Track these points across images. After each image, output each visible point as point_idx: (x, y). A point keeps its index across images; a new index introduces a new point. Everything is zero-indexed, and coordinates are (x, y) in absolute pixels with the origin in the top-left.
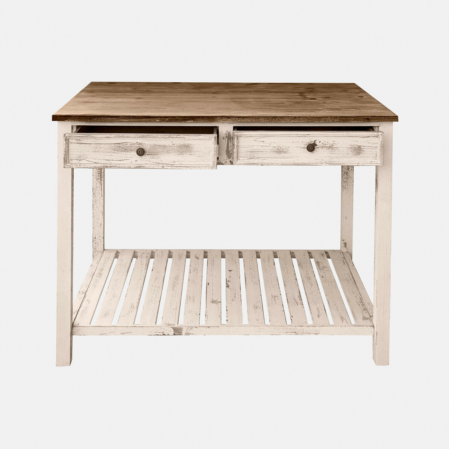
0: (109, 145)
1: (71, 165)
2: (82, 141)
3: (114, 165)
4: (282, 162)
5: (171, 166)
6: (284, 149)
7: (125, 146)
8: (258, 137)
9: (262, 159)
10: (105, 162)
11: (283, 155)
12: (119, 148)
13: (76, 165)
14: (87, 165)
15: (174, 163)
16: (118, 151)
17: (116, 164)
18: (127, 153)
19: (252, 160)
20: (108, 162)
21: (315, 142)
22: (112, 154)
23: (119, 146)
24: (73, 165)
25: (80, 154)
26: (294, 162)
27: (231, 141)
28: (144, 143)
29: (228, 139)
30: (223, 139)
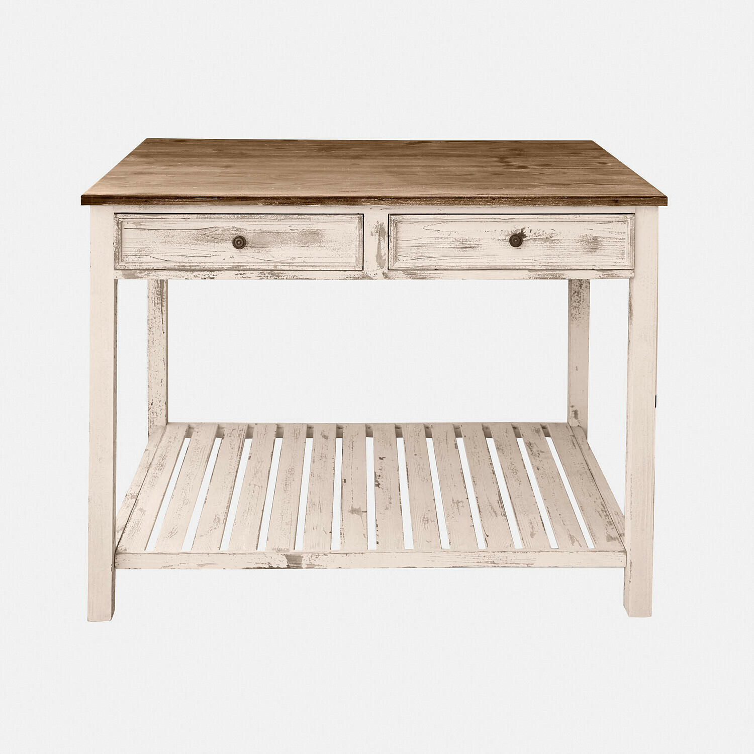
0: (188, 232)
1: (126, 265)
2: (144, 225)
3: (196, 264)
4: (469, 264)
5: (288, 265)
6: (472, 243)
7: (214, 233)
8: (430, 224)
9: (436, 259)
10: (181, 259)
11: (470, 252)
12: (203, 236)
13: (134, 264)
14: (152, 264)
15: (294, 261)
16: (202, 241)
17: (200, 263)
18: (216, 245)
19: (420, 261)
20: (186, 260)
21: (522, 231)
22: (193, 247)
23: (204, 233)
24: (129, 264)
25: (141, 246)
26: (488, 264)
27: (384, 239)
28: (245, 228)
29: (379, 235)
30: (372, 235)
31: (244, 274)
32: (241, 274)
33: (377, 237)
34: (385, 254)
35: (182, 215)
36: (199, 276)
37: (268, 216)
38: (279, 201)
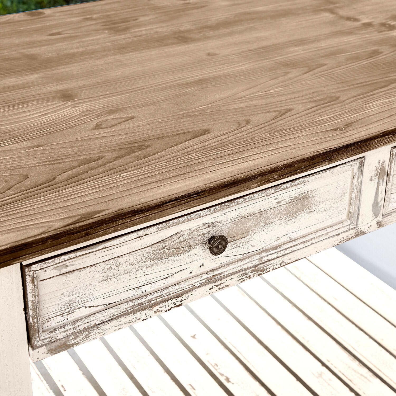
0: (141, 252)
1: (51, 334)
2: (73, 265)
3: (156, 295)
5: (276, 251)
7: (177, 241)
10: (131, 294)
12: (162, 251)
13: (63, 330)
14: (93, 318)
15: (279, 242)
16: (160, 258)
17: (161, 290)
18: (181, 256)
22: (147, 272)
23: (164, 246)
24: (57, 332)
25: (69, 298)
27: (383, 181)
28: (219, 220)
29: (379, 178)
30: (371, 180)
31: (221, 283)
32: (217, 286)
33: (377, 181)
34: (382, 199)
35: (136, 233)
36: (161, 309)
37: (255, 195)
38: (278, 173)
